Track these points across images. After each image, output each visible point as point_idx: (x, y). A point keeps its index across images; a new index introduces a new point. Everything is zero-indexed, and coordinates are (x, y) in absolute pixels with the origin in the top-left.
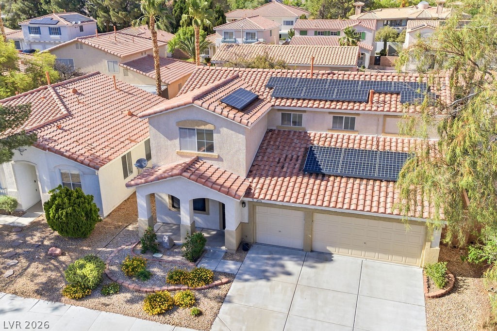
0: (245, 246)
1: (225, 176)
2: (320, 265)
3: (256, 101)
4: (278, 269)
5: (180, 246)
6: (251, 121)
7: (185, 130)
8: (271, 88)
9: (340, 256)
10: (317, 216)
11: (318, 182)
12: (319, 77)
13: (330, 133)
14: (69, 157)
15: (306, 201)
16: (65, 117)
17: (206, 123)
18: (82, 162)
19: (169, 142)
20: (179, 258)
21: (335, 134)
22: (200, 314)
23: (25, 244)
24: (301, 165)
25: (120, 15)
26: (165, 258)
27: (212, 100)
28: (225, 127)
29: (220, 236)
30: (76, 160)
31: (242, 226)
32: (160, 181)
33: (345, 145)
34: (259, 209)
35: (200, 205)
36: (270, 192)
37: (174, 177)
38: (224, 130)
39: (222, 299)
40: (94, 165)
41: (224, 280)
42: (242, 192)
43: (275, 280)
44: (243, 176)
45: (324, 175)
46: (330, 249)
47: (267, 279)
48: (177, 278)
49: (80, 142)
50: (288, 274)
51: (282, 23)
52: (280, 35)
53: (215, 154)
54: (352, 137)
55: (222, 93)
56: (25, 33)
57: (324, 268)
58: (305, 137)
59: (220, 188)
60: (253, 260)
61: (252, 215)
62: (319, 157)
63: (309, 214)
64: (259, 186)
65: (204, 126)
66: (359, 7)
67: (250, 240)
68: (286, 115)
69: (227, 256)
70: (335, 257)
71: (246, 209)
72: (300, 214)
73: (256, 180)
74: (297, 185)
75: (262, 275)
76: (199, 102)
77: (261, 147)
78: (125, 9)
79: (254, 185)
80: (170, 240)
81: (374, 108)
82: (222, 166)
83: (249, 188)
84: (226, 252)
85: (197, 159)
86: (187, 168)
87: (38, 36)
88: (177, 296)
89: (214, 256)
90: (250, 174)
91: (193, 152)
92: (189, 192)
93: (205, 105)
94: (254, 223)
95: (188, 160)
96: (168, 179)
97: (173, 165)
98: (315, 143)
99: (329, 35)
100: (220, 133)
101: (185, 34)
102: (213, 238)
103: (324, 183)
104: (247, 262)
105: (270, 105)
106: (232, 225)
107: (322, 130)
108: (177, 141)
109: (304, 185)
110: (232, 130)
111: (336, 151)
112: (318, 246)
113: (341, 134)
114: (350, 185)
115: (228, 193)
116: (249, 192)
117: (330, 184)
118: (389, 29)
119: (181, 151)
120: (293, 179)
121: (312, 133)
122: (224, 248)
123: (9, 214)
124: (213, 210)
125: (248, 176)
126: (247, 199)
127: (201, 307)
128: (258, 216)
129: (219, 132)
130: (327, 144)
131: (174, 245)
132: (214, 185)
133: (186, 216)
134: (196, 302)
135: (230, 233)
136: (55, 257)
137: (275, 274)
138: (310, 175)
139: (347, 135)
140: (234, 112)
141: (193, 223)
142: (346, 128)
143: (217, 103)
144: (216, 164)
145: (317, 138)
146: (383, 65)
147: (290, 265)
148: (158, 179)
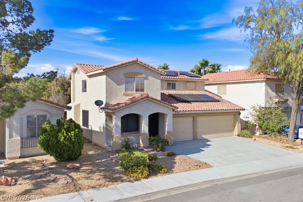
19: (119, 87)
28: (151, 76)
32: (135, 103)
37: (144, 100)
38: (150, 78)
53: (145, 92)
65: (141, 75)
91: (133, 92)
96: (140, 101)
100: (148, 80)
106: (170, 128)
107: (163, 90)
108: (123, 86)
110: (154, 78)
119: (126, 92)
142: (172, 88)
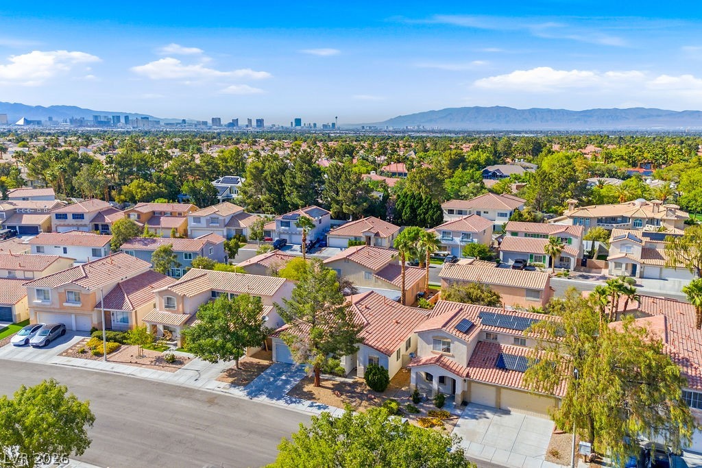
0: (465, 403)
1: (456, 366)
2: (504, 416)
3: (473, 326)
4: (483, 415)
5: (431, 400)
6: (470, 339)
7: (436, 341)
8: (480, 318)
9: (514, 412)
10: (503, 390)
11: (504, 372)
12: (508, 314)
13: (512, 346)
14: (376, 349)
15: (497, 382)
16: (367, 325)
17: (447, 339)
18: (382, 352)
20: (432, 406)
21: (515, 347)
22: (445, 429)
23: (354, 392)
24: (496, 363)
25: (351, 208)
26: (425, 405)
27: (450, 327)
28: (457, 341)
29: (453, 397)
30: (379, 351)
31: (464, 393)
33: (520, 354)
34: (473, 384)
35: (442, 380)
36: (479, 376)
37: (431, 364)
38: (456, 343)
39: (455, 425)
40: (388, 354)
41: (455, 417)
42: (465, 374)
43: (480, 420)
44: (465, 366)
45: (507, 370)
46: (510, 409)
47: (477, 419)
48: (432, 414)
49: (378, 340)
50: (488, 418)
51: (497, 214)
52: (494, 226)
53: (451, 354)
54: (524, 350)
55: (455, 322)
56: (277, 225)
57: (506, 417)
58: (499, 347)
59: (454, 372)
60: (469, 410)
61: (469, 387)
62: (505, 360)
63: (499, 389)
64: (473, 372)
66: (572, 204)
67: (467, 400)
68: (488, 334)
69: (456, 407)
70: (512, 413)
71: (466, 384)
72: (494, 389)
73: (472, 369)
74: (493, 373)
75: (474, 417)
76: (445, 328)
77: (474, 351)
78: (355, 203)
79: (470, 372)
80: (427, 397)
81: (535, 336)
82: (455, 360)
83: (468, 373)
84: (455, 405)
85: (441, 356)
86: (438, 360)
87: (287, 228)
88: (434, 421)
89: (449, 406)
90: (469, 365)
91: (439, 351)
92: (437, 372)
93: (448, 330)
94: (470, 391)
95: (438, 356)
96: (427, 365)
97: (430, 357)
98: (504, 351)
99: (538, 237)
101: (409, 233)
102: (448, 398)
103: (507, 373)
104: (467, 411)
105: (479, 329)
106: (459, 391)
107: (509, 344)
108: (432, 346)
109: (496, 374)
110: (460, 343)
111: (514, 357)
112: (503, 406)
113: (519, 347)
114: (519, 376)
115: (458, 375)
116: (468, 375)
117: (509, 374)
118: (601, 229)
119: (434, 351)
120: (491, 370)
121: (503, 345)
122: (454, 403)
123: (340, 376)
124: (449, 383)
125: (467, 367)
126: (467, 379)
127: (445, 427)
128: (472, 387)
129: (453, 343)
130: (510, 353)
131: (428, 399)
132: (451, 370)
133: (435, 385)
134: (443, 425)
135: (458, 395)
136: (372, 399)
137: (480, 418)
138: (500, 369)
139: (522, 348)
140: (461, 334)
141: (439, 389)
142: (521, 344)
143: (453, 329)
144: (451, 359)
145: (505, 349)
146: (590, 267)
147: (489, 414)
148: (423, 364)
